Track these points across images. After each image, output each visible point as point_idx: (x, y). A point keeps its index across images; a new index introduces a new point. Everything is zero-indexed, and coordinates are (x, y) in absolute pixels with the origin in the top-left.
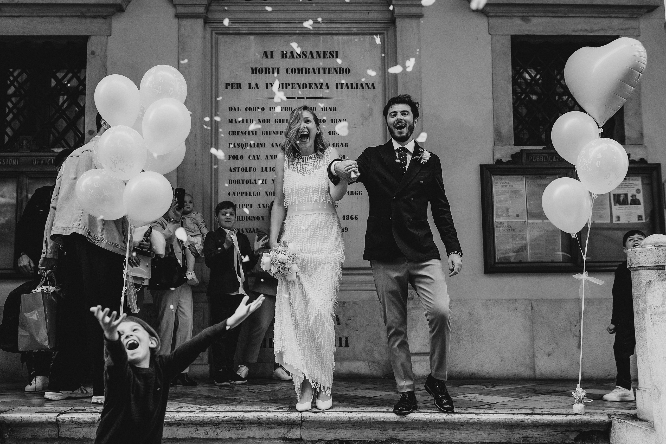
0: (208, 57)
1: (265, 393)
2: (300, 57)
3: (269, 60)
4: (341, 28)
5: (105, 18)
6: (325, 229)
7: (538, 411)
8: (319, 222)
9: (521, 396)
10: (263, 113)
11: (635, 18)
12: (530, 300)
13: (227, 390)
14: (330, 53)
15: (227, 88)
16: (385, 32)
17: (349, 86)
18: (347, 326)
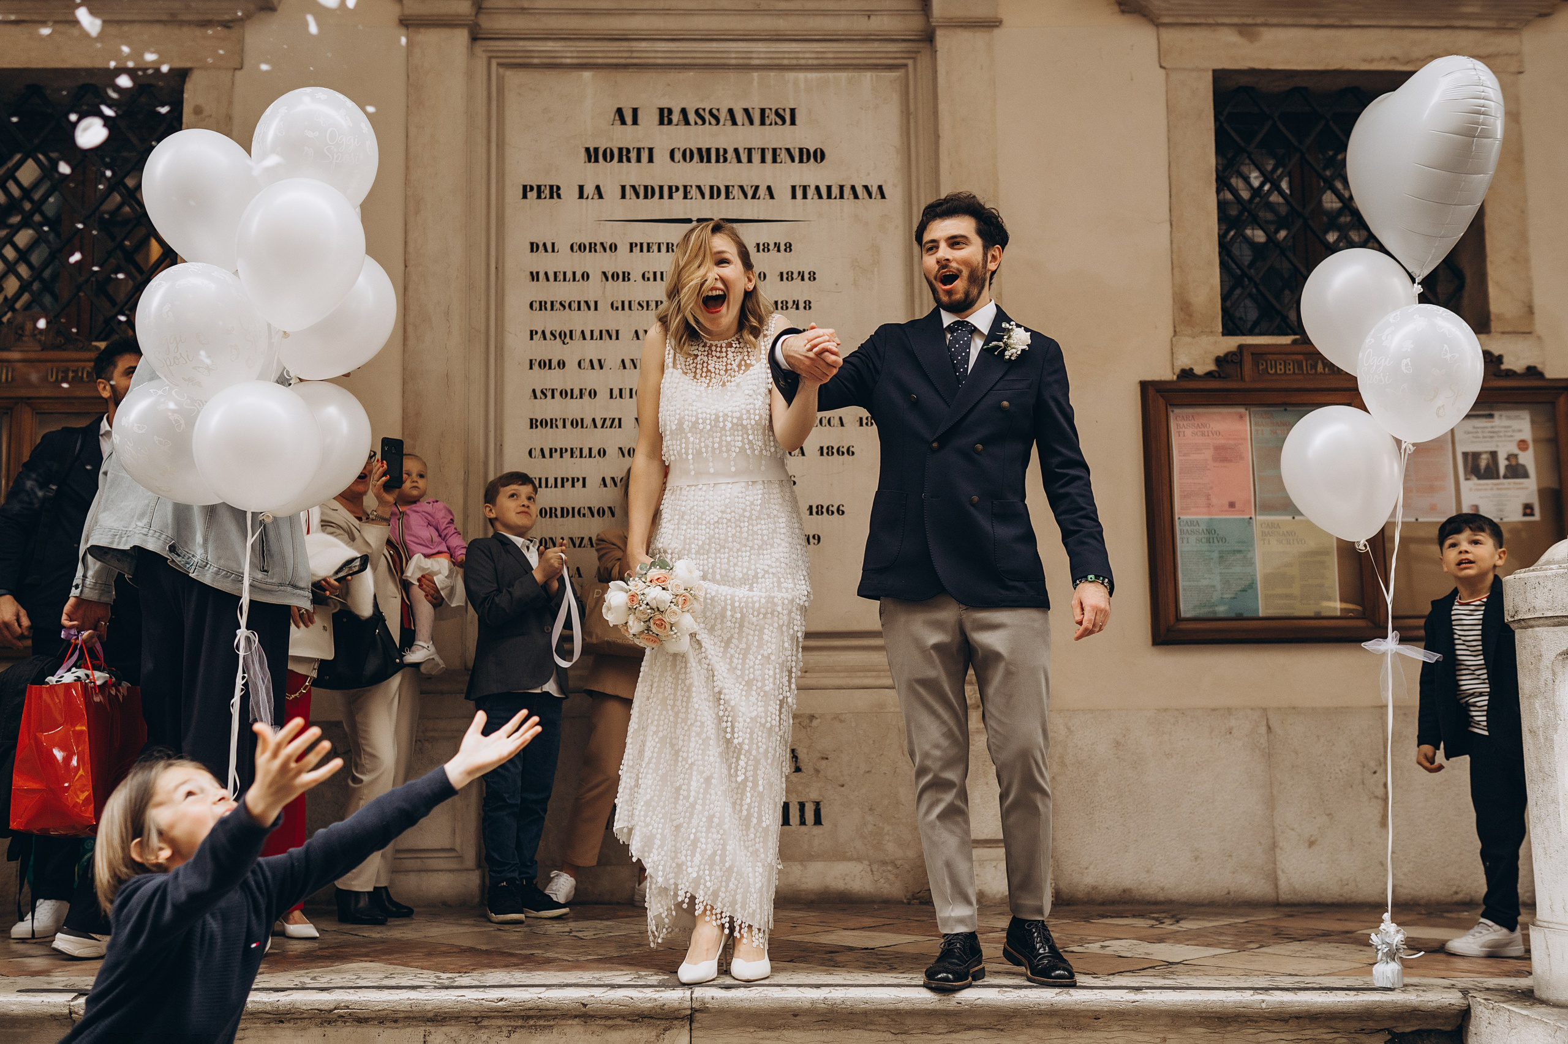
0: (481, 121)
1: (609, 940)
2: (704, 123)
3: (630, 128)
4: (804, 52)
5: (228, 27)
6: (763, 522)
7: (1287, 982)
8: (748, 503)
9: (1244, 944)
10: (614, 258)
11: (1511, 29)
12: (1265, 710)
13: (517, 934)
14: (777, 113)
15: (525, 196)
16: (910, 62)
17: (825, 193)
18: (817, 777)
